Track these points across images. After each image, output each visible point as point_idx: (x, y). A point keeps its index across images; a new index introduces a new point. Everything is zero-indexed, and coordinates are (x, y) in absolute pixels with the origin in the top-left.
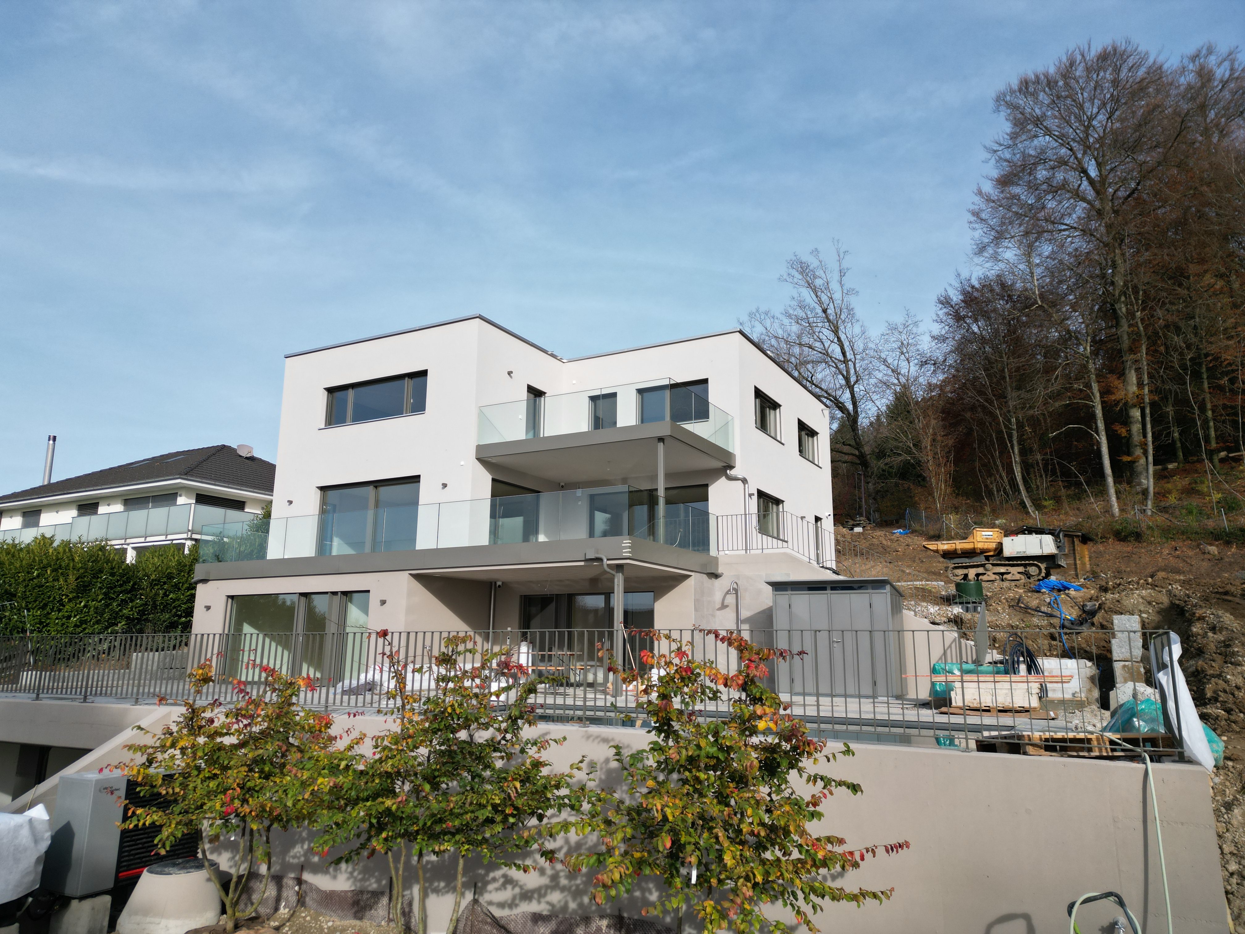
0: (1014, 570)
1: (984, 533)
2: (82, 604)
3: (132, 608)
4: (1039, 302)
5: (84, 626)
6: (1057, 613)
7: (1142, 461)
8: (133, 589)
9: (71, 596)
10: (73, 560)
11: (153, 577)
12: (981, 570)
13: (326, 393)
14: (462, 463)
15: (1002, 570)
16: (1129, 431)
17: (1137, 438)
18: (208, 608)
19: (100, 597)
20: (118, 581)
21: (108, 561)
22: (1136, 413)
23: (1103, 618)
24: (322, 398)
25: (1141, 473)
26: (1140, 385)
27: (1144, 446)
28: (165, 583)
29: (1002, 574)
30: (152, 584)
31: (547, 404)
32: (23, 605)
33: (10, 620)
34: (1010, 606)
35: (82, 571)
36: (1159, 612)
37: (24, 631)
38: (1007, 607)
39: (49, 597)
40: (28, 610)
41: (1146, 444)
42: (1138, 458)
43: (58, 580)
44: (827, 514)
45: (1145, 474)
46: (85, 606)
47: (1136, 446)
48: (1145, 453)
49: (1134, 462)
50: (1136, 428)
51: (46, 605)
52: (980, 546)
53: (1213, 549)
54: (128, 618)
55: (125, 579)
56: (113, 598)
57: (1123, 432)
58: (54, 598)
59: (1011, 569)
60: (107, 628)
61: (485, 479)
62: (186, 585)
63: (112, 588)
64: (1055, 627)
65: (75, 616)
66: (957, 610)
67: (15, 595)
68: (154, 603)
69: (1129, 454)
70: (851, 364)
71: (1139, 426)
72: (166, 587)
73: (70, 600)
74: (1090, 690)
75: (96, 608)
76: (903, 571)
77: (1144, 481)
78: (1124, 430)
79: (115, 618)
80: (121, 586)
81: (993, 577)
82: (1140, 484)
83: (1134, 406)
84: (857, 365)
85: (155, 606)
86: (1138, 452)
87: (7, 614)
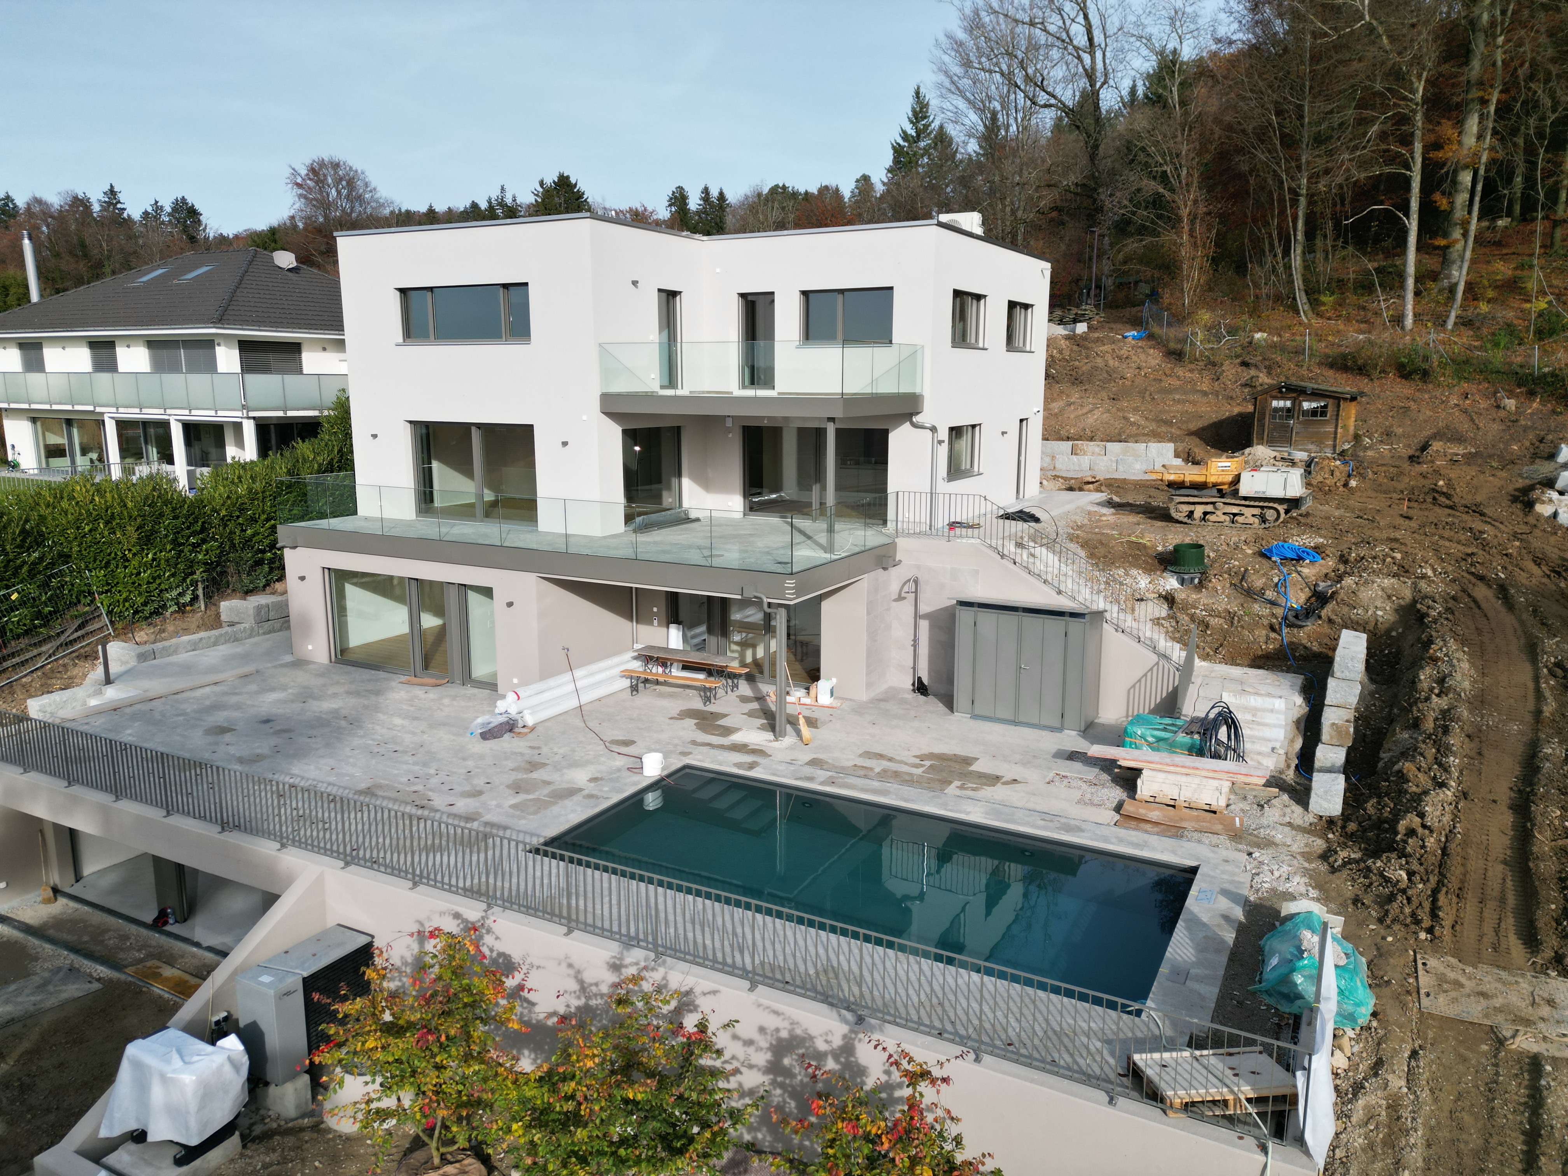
0: (1248, 512)
1: (1220, 464)
2: (150, 556)
3: (207, 551)
4: (1367, 18)
5: (158, 581)
6: (1282, 601)
7: (1459, 246)
8: (203, 530)
9: (134, 550)
10: (125, 505)
11: (223, 513)
12: (1209, 508)
13: (398, 293)
14: (585, 418)
15: (1235, 510)
16: (1452, 203)
17: (1459, 213)
18: (302, 578)
19: (169, 547)
20: (184, 523)
21: (166, 502)
22: (1466, 178)
23: (1333, 611)
24: (394, 302)
25: (1454, 262)
26: (1480, 137)
27: (1465, 224)
28: (238, 517)
29: (1235, 515)
30: (224, 522)
31: (685, 307)
32: (83, 566)
33: (73, 585)
34: (1231, 584)
35: (139, 520)
36: (1396, 610)
37: (91, 593)
38: (1228, 585)
39: (109, 555)
40: (90, 571)
41: (1469, 223)
42: (1456, 241)
43: (114, 533)
44: (1036, 410)
45: (1459, 263)
46: (154, 559)
47: (1456, 224)
48: (1465, 235)
49: (1447, 247)
50: (1462, 198)
51: (108, 563)
52: (1212, 479)
53: (1511, 404)
54: (206, 564)
55: (191, 520)
56: (183, 544)
57: (1443, 203)
58: (116, 554)
59: (1245, 510)
60: (184, 580)
61: (615, 433)
62: (264, 517)
63: (178, 533)
64: (1276, 618)
65: (145, 572)
66: (1171, 583)
67: (70, 556)
68: (231, 541)
69: (1446, 235)
70: (1099, 55)
71: (1466, 196)
72: (241, 520)
73: (134, 555)
74: (1292, 741)
75: (167, 561)
76: (1126, 419)
77: (1455, 273)
78: (1445, 201)
79: (191, 567)
80: (188, 528)
81: (1223, 518)
82: (1448, 277)
83: (1466, 167)
84: (1108, 54)
85: (233, 546)
86: (1457, 234)
87: (68, 579)
